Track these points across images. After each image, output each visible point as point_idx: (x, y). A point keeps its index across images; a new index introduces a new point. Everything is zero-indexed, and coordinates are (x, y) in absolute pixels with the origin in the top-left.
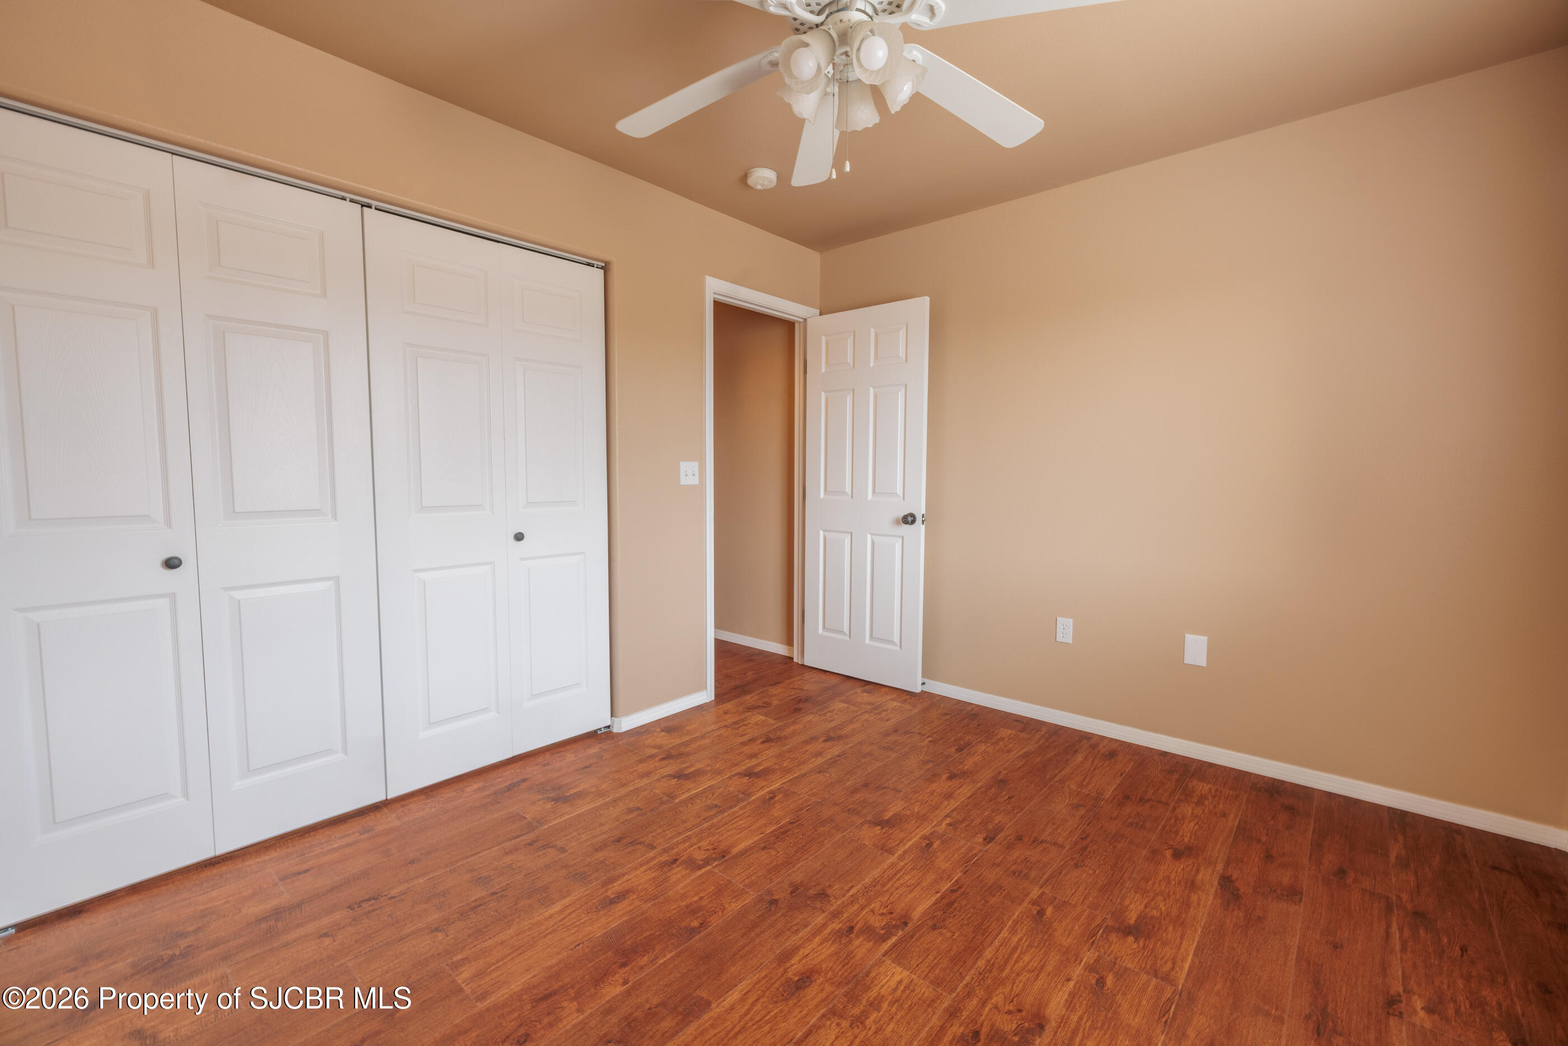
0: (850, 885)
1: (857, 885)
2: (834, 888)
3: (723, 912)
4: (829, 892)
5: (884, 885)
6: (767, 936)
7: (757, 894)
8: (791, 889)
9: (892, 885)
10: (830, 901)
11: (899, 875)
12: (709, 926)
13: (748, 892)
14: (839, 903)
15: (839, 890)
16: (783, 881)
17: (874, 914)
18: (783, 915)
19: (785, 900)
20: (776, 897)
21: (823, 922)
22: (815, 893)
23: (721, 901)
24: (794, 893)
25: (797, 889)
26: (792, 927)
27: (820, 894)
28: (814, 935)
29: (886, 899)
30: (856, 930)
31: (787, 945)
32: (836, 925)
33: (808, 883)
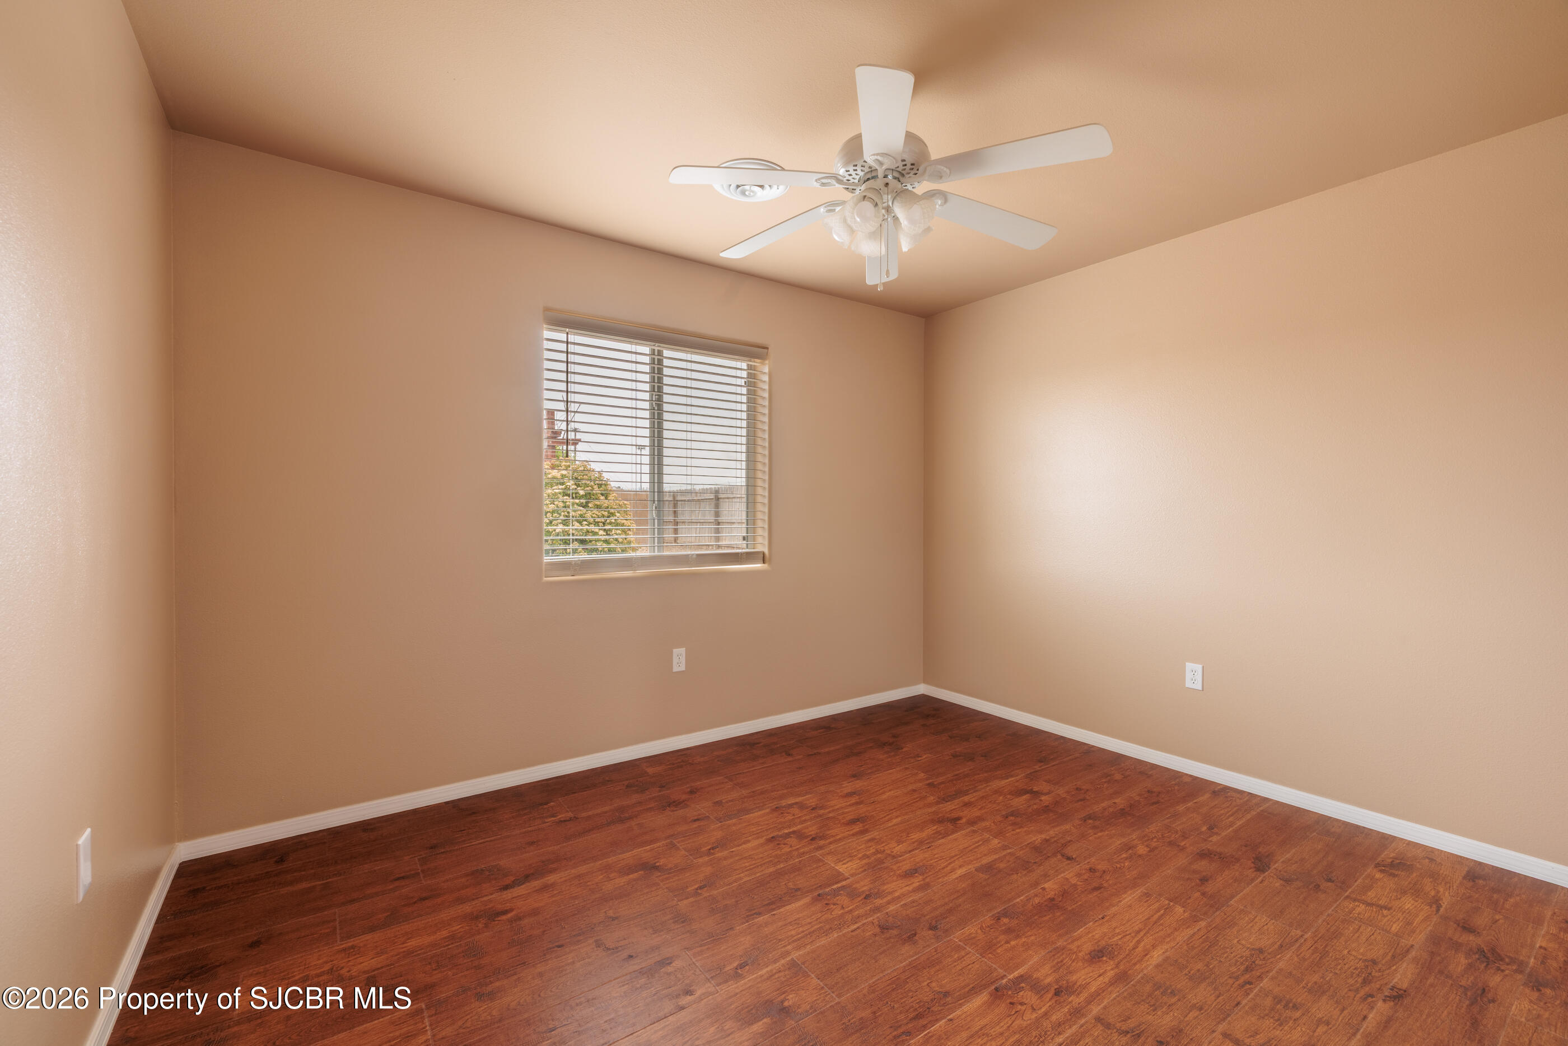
0: (853, 934)
1: (848, 932)
2: (872, 932)
3: (982, 926)
4: (878, 930)
5: (821, 928)
6: (938, 902)
7: (952, 937)
8: (916, 938)
9: (812, 927)
10: (878, 921)
11: (800, 936)
12: (992, 916)
13: (960, 941)
14: (872, 918)
15: (867, 930)
16: (924, 947)
17: (842, 906)
18: (925, 916)
19: (923, 929)
20: (930, 932)
21: (889, 905)
22: (891, 931)
23: (986, 936)
24: (913, 934)
25: (909, 937)
26: (917, 906)
27: (887, 929)
28: (899, 897)
29: (826, 916)
30: (864, 896)
31: (922, 894)
32: (878, 902)
33: (897, 941)
